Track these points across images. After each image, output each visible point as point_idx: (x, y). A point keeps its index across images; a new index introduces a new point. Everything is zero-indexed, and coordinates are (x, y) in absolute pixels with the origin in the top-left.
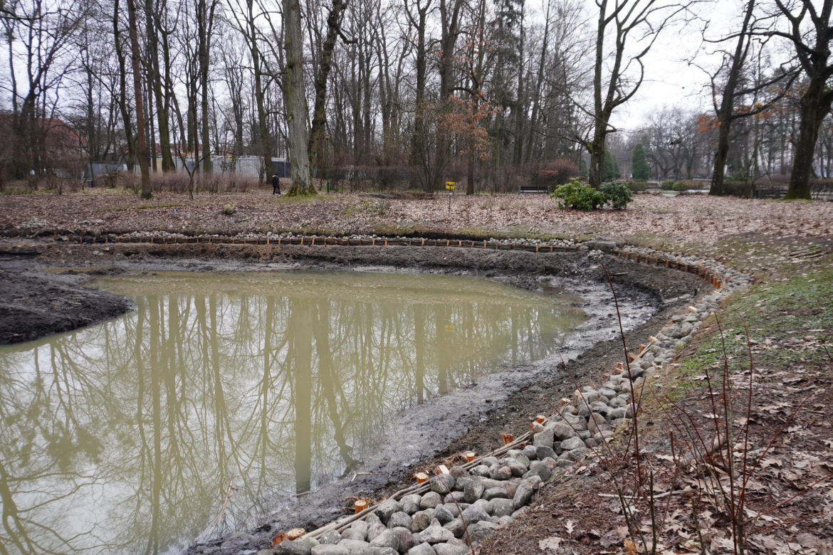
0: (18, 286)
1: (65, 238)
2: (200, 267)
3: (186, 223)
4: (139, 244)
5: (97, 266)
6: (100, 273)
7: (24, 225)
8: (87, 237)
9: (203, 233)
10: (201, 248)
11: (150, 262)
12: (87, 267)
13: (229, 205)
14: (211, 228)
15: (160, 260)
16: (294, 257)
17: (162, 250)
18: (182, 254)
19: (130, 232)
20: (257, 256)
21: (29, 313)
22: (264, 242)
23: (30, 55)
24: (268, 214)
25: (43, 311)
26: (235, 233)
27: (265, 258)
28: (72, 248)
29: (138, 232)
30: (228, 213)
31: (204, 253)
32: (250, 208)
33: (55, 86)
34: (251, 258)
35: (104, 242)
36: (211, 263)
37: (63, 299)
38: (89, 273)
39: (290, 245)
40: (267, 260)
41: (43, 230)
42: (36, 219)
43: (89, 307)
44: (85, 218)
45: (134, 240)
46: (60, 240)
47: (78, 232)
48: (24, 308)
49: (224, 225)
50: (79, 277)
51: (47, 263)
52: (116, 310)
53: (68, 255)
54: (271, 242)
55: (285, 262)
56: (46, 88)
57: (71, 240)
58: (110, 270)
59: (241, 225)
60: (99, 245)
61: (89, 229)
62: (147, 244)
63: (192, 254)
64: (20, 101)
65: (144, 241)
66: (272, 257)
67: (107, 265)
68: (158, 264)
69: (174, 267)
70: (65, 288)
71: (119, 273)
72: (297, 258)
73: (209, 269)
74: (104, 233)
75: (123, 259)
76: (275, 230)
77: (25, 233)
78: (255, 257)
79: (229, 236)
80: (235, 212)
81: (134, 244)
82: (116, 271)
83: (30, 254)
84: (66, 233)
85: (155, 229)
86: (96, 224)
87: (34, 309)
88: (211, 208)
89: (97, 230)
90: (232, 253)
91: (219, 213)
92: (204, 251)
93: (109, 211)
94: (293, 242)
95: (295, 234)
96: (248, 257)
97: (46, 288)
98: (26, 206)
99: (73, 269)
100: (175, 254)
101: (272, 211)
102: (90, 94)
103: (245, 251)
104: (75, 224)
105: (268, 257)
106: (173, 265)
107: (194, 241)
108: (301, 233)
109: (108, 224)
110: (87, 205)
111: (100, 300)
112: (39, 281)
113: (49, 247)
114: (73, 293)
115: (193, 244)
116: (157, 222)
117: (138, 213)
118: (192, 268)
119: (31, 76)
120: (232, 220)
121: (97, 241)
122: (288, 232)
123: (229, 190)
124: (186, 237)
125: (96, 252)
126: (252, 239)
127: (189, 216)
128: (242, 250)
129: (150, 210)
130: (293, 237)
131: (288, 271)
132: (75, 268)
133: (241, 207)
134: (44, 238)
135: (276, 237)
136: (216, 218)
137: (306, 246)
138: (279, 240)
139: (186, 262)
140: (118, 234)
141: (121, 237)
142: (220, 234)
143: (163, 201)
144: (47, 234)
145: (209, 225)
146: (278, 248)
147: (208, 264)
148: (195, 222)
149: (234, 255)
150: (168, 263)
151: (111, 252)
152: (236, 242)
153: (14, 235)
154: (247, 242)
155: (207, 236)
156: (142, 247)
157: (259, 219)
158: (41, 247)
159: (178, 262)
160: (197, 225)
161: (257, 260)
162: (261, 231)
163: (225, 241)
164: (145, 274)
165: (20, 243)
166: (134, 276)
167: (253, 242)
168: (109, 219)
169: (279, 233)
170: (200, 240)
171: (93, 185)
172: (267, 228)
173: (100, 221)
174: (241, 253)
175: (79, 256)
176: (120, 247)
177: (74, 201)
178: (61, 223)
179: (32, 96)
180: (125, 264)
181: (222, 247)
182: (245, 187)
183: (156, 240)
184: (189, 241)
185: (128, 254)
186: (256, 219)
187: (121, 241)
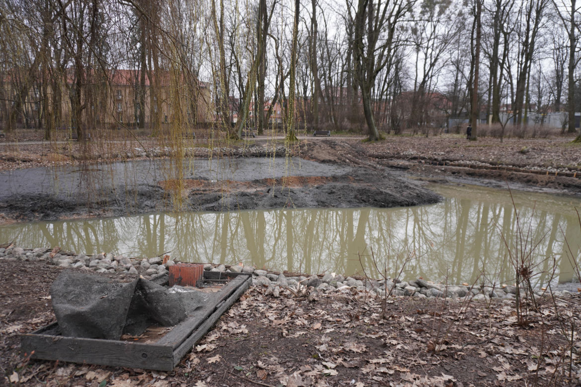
0: (391, 182)
1: (423, 161)
2: (494, 185)
3: (493, 157)
4: (461, 168)
5: (435, 178)
6: (434, 182)
7: (404, 153)
8: (434, 162)
9: (502, 164)
10: (498, 174)
11: (465, 179)
12: (430, 178)
13: (525, 147)
14: (508, 161)
15: (471, 178)
16: (564, 186)
17: (474, 173)
18: (485, 176)
19: (458, 160)
20: (536, 182)
21: (391, 195)
22: (544, 173)
23: (426, 59)
24: (553, 154)
25: (398, 195)
26: (524, 166)
27: (541, 184)
28: (425, 167)
29: (463, 160)
30: (523, 152)
31: (500, 177)
32: (541, 149)
33: (437, 75)
34: (531, 183)
35: (442, 165)
36: (502, 183)
37: (408, 191)
38: (429, 181)
39: (564, 177)
40: (542, 185)
41: (413, 156)
42: (411, 150)
43: (419, 197)
44: (435, 151)
45: (459, 165)
46: (420, 162)
47: (430, 159)
48: (390, 192)
49: (518, 160)
50: (423, 182)
51: (412, 174)
52: (433, 200)
53: (423, 170)
54: (549, 173)
55: (556, 188)
56: (432, 76)
57: (426, 163)
58: (440, 181)
59: (530, 161)
60: (439, 166)
61: (436, 157)
62: (466, 168)
63: (492, 176)
64: (418, 85)
65: (465, 166)
66: (546, 184)
67: (441, 177)
68: (470, 180)
69: (478, 183)
70: (412, 186)
71: (444, 183)
72: (567, 186)
73: (499, 186)
74: (443, 160)
75: (451, 176)
76: (555, 165)
77: (405, 157)
78: (534, 182)
79: (520, 167)
80: (528, 152)
81: (458, 168)
82: (444, 182)
83: (404, 168)
84: (424, 158)
85: (473, 160)
86: (440, 154)
87: (394, 194)
88: (512, 149)
89: (440, 158)
90: (519, 179)
91: (517, 152)
92: (500, 175)
93: (449, 147)
94: (567, 175)
95: (570, 169)
96: (529, 182)
97: (403, 185)
98: (407, 143)
99: (422, 178)
100: (481, 175)
101: (556, 152)
102: (457, 77)
103: (528, 178)
104: (430, 154)
105: (544, 184)
106: (477, 182)
107: (495, 168)
108: (576, 169)
109: (447, 155)
110: (437, 144)
111: (426, 194)
112: (401, 181)
113: (414, 165)
114: (415, 189)
115: (494, 171)
116: (475, 156)
117: (465, 149)
118: (489, 185)
119: (425, 71)
120: (524, 157)
121: (440, 164)
122: (564, 168)
123: (534, 136)
124: (491, 166)
125: (437, 170)
126: (536, 170)
127: (496, 153)
128: (526, 177)
129: (472, 148)
130: (568, 172)
131: (558, 195)
132: (424, 177)
133: (534, 149)
134: (413, 161)
135: (554, 170)
136: (513, 155)
137: (577, 179)
138: (556, 173)
139: (487, 181)
140: (451, 161)
141: (452, 163)
142: (513, 165)
143: (482, 143)
144: (415, 158)
145: (507, 159)
146: (553, 178)
147: (500, 183)
148: (499, 157)
149: (520, 180)
150: (476, 181)
151: (445, 171)
152: (523, 171)
153: (399, 158)
154: (532, 172)
155: (504, 166)
156: (462, 169)
157: (544, 157)
158: (410, 165)
159: (482, 180)
160: (499, 159)
161: (535, 184)
162: (544, 166)
163: (516, 171)
164: (458, 185)
165: (401, 162)
166: (453, 185)
167: (536, 173)
168: (448, 152)
169: (558, 168)
170: (499, 168)
171: (447, 132)
172: (549, 163)
173: (443, 153)
174: (525, 179)
175: (428, 171)
176: (450, 169)
177: (432, 141)
178: (423, 153)
179: (424, 81)
180: (451, 178)
181: (512, 174)
182: (546, 134)
183: (472, 166)
184: (492, 168)
185: (454, 173)
186: (542, 157)
187: (452, 165)
